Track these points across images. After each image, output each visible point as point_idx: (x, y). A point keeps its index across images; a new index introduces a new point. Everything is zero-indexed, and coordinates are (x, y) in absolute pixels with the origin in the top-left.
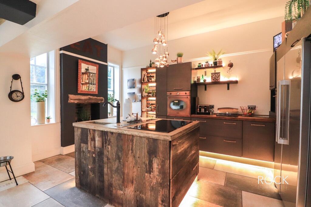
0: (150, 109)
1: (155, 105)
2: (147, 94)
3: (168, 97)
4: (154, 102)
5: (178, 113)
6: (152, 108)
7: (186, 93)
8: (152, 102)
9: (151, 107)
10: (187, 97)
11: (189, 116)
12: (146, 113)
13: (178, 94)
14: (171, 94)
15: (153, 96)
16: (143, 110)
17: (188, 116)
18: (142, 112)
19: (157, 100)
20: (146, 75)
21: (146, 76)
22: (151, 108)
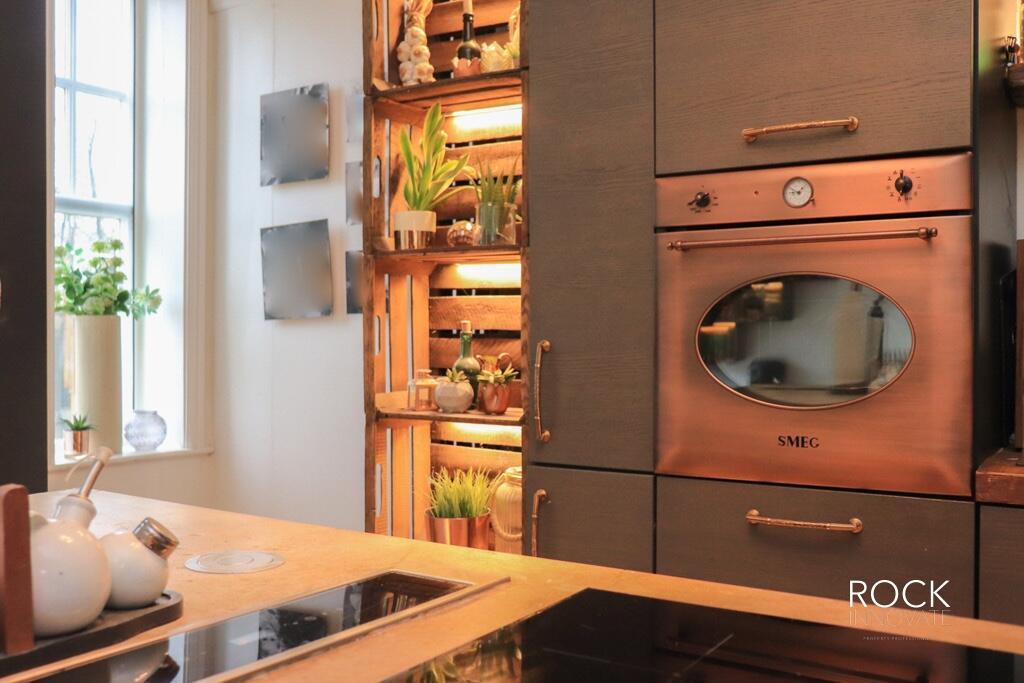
0: (465, 388)
1: (514, 347)
2: (427, 221)
3: (666, 239)
4: (508, 314)
5: (800, 442)
6: (490, 375)
7: (904, 187)
8: (490, 308)
9: (471, 362)
10: (929, 235)
11: (956, 480)
12: (422, 431)
13: (798, 196)
14: (704, 201)
15: (491, 246)
16: (382, 402)
17: (934, 475)
18: (377, 419)
19: (531, 292)
20: (421, 18)
21: (419, 30)
22: (471, 375)
